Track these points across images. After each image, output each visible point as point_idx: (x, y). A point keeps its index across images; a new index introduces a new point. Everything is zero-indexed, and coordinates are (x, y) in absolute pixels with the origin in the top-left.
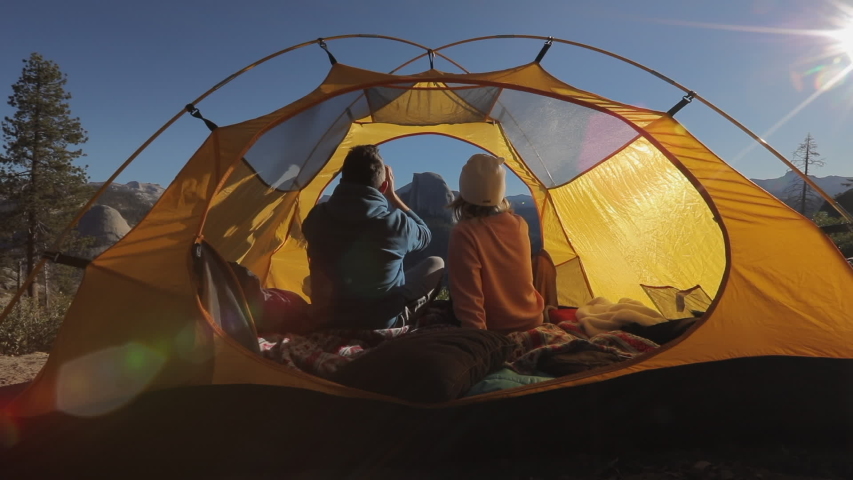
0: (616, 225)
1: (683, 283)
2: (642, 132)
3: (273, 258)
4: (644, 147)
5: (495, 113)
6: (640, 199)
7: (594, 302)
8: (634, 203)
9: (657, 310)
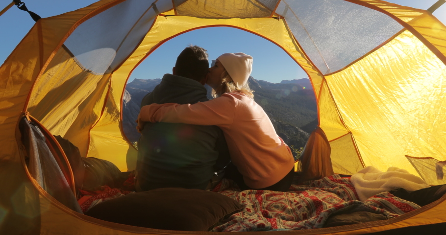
0: (384, 105)
2: (407, 26)
4: (408, 40)
5: (279, 10)
6: (403, 83)
7: (366, 170)
8: (399, 87)
9: (420, 177)
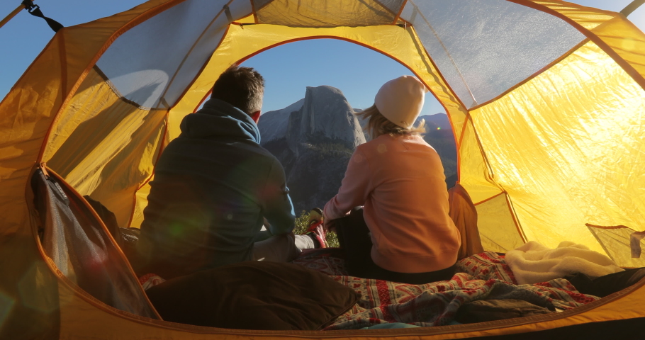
0: (557, 150)
1: (639, 223)
2: (591, 36)
3: (137, 194)
4: (591, 52)
5: (406, 14)
6: (585, 118)
7: (527, 247)
8: (579, 124)
9: (607, 255)
